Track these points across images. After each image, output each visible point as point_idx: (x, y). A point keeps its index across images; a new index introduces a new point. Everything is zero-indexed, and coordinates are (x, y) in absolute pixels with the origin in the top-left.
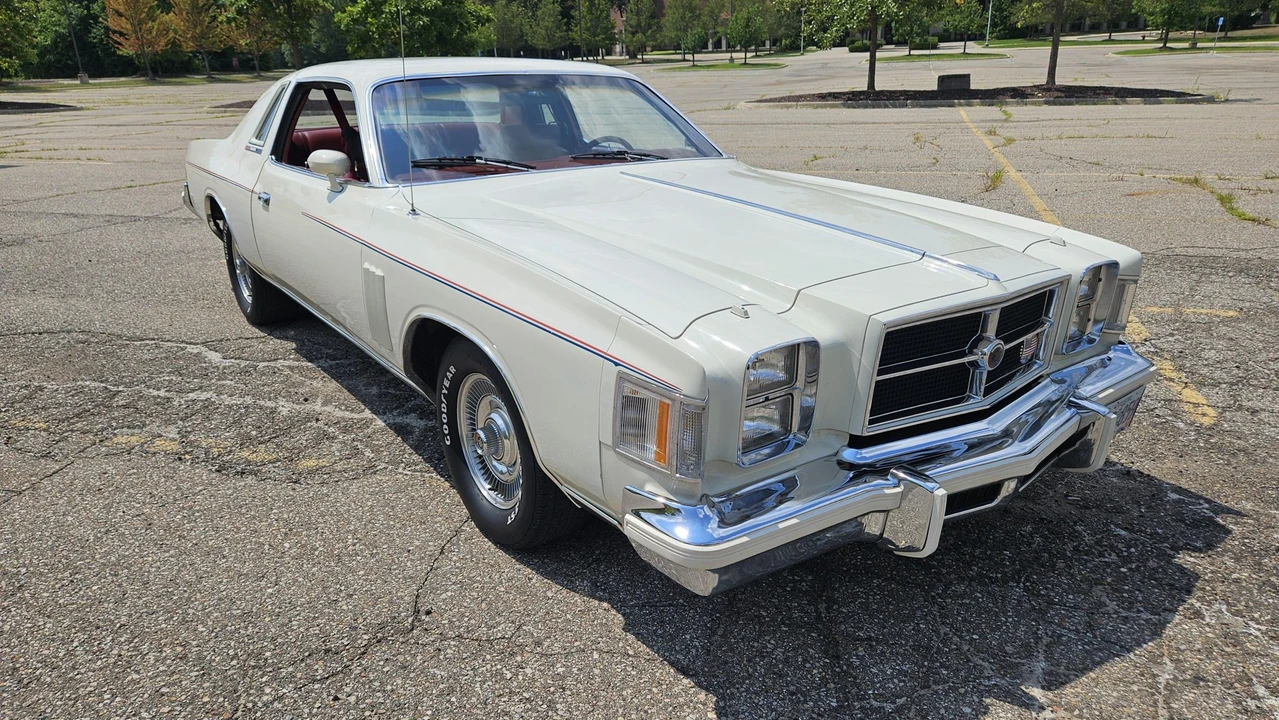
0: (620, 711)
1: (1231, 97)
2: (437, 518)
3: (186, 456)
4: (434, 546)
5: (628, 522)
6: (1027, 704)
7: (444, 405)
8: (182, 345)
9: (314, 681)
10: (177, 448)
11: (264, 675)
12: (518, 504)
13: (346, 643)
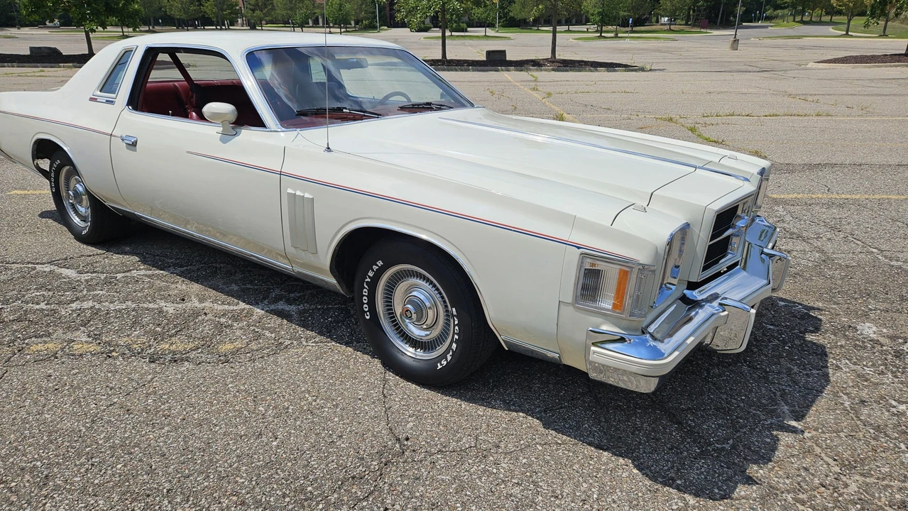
0: (580, 479)
1: (653, 68)
2: (364, 374)
3: (114, 354)
4: (375, 394)
5: (594, 352)
6: (794, 431)
7: (365, 290)
8: (30, 266)
9: (360, 500)
10: (99, 349)
11: (318, 504)
12: (451, 353)
13: (363, 470)
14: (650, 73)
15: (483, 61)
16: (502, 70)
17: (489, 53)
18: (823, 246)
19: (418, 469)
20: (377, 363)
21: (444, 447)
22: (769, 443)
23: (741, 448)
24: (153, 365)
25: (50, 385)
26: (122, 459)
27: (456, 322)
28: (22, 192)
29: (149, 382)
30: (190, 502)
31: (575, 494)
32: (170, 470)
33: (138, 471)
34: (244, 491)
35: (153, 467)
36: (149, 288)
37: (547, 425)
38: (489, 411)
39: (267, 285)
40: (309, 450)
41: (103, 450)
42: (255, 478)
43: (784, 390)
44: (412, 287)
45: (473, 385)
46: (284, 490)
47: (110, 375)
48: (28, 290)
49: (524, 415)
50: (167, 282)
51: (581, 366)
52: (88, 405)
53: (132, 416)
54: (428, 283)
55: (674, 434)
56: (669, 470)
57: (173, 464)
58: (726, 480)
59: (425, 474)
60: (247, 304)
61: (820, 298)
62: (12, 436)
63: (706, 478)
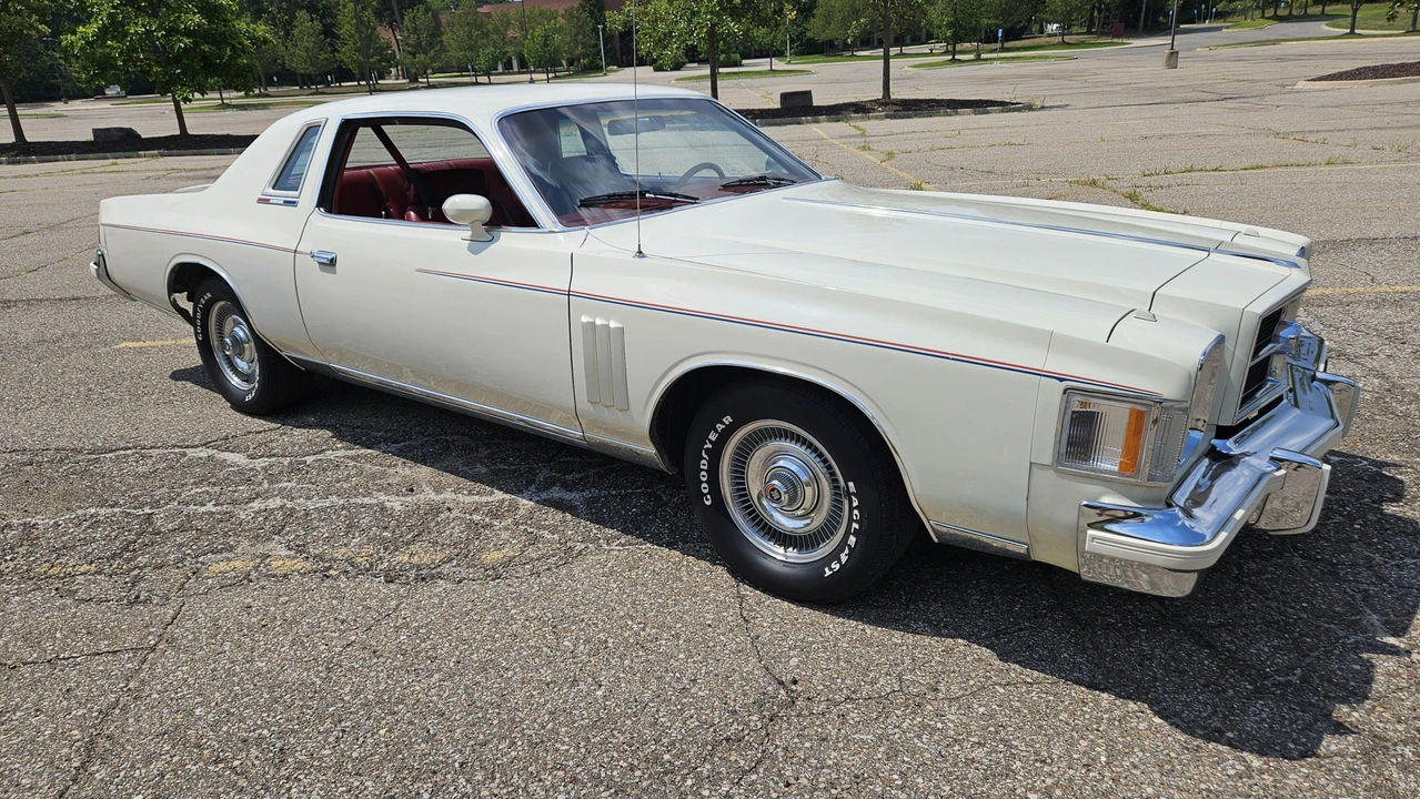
0: (1074, 734)
1: (1046, 105)
2: (706, 589)
3: (331, 572)
4: (730, 616)
5: (1093, 538)
6: (1393, 651)
7: (703, 461)
8: (177, 450)
9: (745, 772)
10: (308, 565)
11: (684, 779)
12: (847, 551)
13: (740, 728)
14: (1042, 112)
15: (777, 109)
16: (808, 122)
17: (785, 97)
18: (1382, 367)
19: (821, 725)
20: (721, 573)
21: (854, 692)
22: (1358, 672)
23: (1318, 681)
24: (392, 586)
25: (253, 620)
26: (384, 722)
27: (855, 504)
28: (135, 344)
29: (395, 610)
30: (497, 781)
31: (1071, 756)
32: (457, 735)
33: (410, 738)
34: (571, 763)
35: (431, 732)
36: (357, 475)
37: (1003, 657)
38: (910, 638)
39: (529, 463)
40: (652, 701)
41: (352, 709)
42: (583, 744)
43: (1365, 590)
44: (771, 459)
45: (876, 601)
46: (630, 760)
47: (335, 602)
48: (183, 485)
49: (965, 642)
50: (381, 465)
51: (1066, 561)
52: (315, 646)
53: (383, 660)
54: (804, 447)
55: (1206, 663)
56: (1209, 717)
57: (458, 727)
58: (1303, 729)
59: (834, 732)
60: (506, 492)
61: (1394, 449)
62: (217, 694)
63: (1271, 727)
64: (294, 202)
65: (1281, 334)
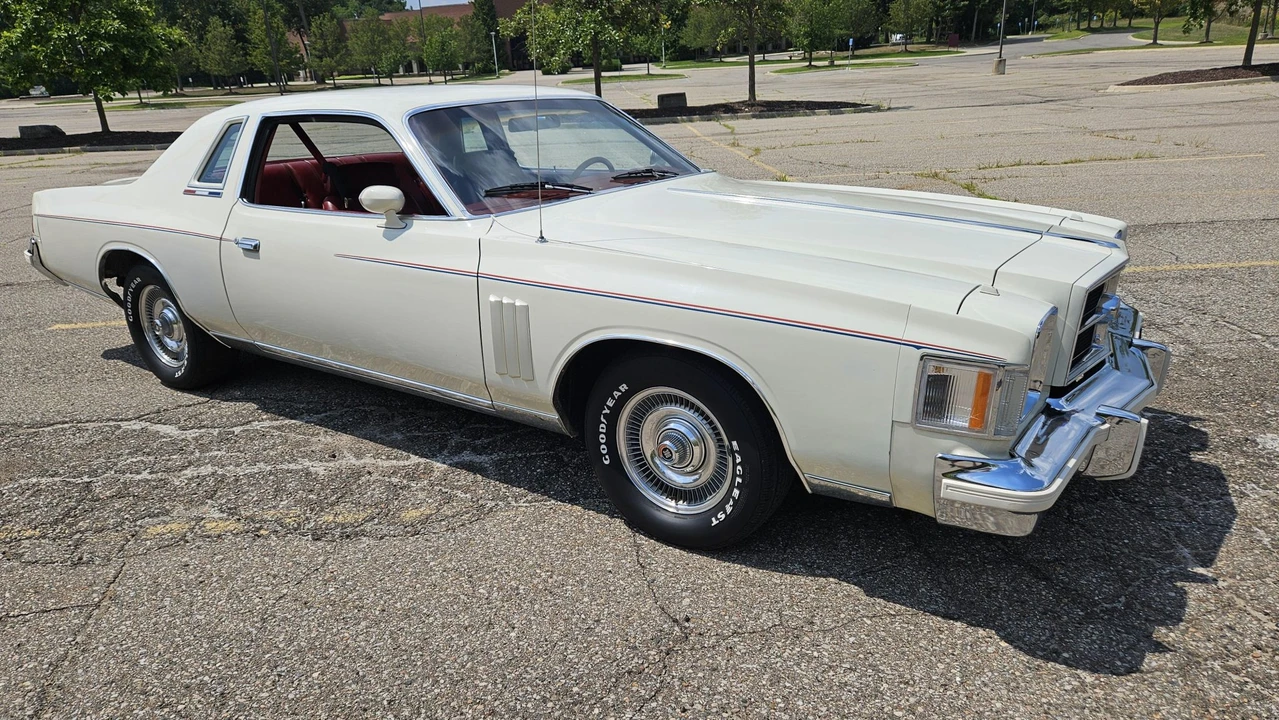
1: (892, 106)
2: (606, 539)
3: (262, 532)
4: (628, 563)
5: (948, 486)
6: (1203, 580)
7: (602, 425)
8: (112, 423)
9: (646, 701)
10: (240, 526)
11: (592, 708)
12: (731, 503)
13: (640, 662)
14: (888, 113)
15: (655, 110)
16: (683, 121)
17: (662, 98)
18: (1186, 334)
19: (712, 657)
20: (619, 525)
21: (740, 627)
22: (1174, 598)
23: (1139, 607)
24: (319, 543)
25: (191, 577)
26: (316, 666)
27: (738, 460)
28: (67, 326)
29: (323, 565)
30: (423, 716)
31: (930, 677)
32: (385, 675)
33: (341, 680)
34: (489, 698)
35: (361, 674)
36: (282, 443)
37: (870, 592)
38: (788, 578)
39: (441, 430)
40: (561, 640)
41: (287, 656)
42: (499, 680)
43: (1178, 528)
44: (663, 421)
45: (758, 546)
46: (543, 693)
47: (266, 559)
48: (119, 456)
49: (836, 581)
50: (304, 434)
51: (924, 508)
52: (250, 599)
53: (314, 610)
54: (692, 411)
55: (1044, 593)
56: (1048, 640)
57: (385, 669)
58: (1128, 649)
59: (723, 663)
60: (421, 456)
61: (1198, 405)
62: (160, 646)
63: (1101, 647)
64: (219, 194)
65: (1103, 306)
